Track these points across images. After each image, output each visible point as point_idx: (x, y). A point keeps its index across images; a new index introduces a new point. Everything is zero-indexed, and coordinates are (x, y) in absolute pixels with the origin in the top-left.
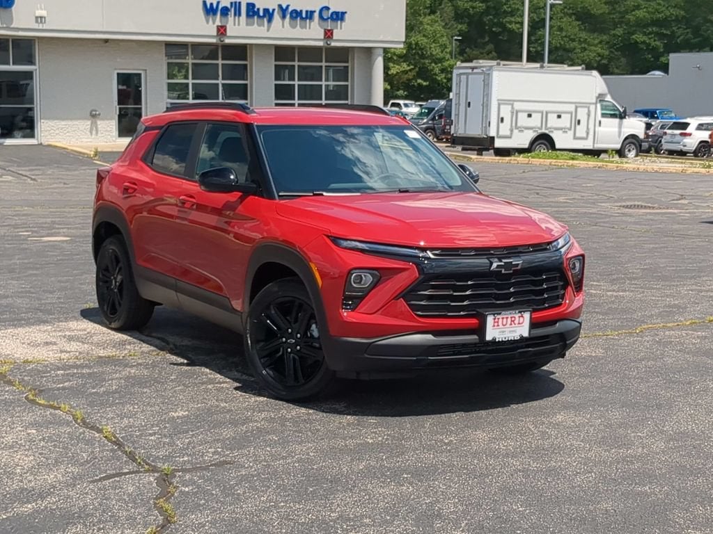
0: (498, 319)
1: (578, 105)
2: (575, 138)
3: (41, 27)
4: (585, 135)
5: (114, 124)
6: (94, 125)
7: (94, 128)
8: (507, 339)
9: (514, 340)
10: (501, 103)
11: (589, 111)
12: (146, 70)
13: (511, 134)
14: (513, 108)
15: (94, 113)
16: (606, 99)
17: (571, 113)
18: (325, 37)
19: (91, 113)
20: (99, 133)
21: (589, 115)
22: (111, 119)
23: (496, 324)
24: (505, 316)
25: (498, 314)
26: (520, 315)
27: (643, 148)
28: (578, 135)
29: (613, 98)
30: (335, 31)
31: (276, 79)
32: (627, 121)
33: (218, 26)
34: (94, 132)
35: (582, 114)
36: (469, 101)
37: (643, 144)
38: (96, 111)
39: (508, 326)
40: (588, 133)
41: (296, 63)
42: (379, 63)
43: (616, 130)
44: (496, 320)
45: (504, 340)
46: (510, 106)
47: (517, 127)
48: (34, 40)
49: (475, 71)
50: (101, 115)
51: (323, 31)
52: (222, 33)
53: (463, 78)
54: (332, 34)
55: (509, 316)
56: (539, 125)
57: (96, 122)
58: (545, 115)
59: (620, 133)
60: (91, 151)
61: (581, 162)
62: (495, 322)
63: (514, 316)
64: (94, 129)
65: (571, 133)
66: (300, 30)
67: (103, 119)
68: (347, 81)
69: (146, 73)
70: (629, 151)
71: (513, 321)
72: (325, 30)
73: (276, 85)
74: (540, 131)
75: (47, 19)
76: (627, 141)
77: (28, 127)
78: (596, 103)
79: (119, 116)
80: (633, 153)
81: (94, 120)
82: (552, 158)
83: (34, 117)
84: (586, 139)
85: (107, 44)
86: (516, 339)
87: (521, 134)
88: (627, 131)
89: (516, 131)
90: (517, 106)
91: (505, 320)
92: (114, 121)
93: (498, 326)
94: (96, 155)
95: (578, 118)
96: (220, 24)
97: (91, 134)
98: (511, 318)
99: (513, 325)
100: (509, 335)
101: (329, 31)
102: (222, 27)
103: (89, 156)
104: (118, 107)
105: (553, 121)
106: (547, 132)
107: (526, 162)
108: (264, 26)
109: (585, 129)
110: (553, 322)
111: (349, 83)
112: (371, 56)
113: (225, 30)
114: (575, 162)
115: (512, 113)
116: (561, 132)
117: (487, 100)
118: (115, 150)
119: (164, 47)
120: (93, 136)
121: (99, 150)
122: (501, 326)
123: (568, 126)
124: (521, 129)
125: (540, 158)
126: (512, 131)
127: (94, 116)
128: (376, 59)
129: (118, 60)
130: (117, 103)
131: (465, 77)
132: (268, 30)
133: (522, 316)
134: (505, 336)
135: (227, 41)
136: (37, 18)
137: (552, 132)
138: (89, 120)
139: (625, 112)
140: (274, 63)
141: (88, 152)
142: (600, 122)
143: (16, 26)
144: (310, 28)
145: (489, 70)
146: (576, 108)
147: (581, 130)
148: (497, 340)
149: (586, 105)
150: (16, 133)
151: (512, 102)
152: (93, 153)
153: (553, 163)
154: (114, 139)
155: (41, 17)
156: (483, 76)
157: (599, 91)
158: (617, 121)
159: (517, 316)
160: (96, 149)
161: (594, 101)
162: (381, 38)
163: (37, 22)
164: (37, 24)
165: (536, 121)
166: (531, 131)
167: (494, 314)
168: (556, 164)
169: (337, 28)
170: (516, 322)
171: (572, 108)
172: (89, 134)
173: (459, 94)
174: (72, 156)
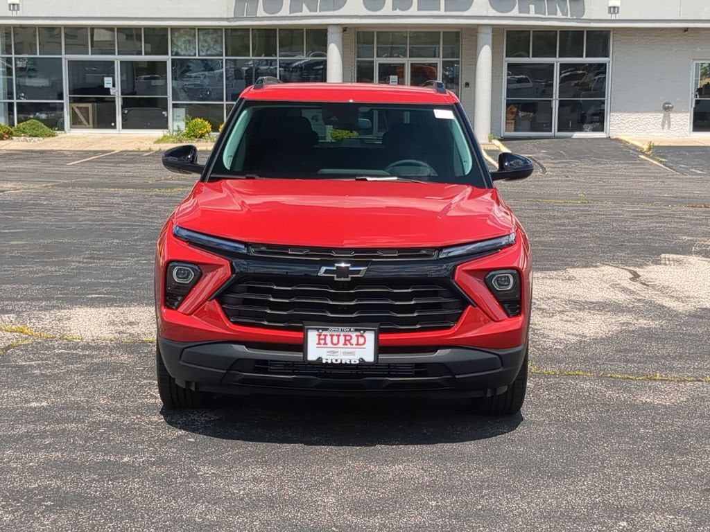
0: (325, 335)
3: (613, 17)
5: (689, 117)
6: (666, 118)
8: (339, 362)
9: (351, 364)
15: (667, 105)
19: (663, 106)
20: (671, 126)
22: (685, 112)
23: (322, 342)
24: (335, 333)
25: (323, 330)
26: (358, 333)
34: (666, 126)
38: (669, 104)
39: (341, 345)
44: (322, 337)
45: (334, 362)
48: (610, 31)
50: (675, 107)
55: (342, 334)
57: (669, 115)
60: (644, 145)
62: (319, 339)
63: (350, 333)
64: (666, 123)
67: (676, 112)
71: (349, 341)
75: (620, 9)
77: (597, 119)
79: (695, 109)
81: (666, 113)
83: (604, 110)
85: (686, 33)
86: (352, 362)
91: (335, 339)
92: (689, 114)
93: (325, 344)
94: (650, 150)
97: (663, 128)
98: (345, 336)
99: (349, 346)
100: (343, 357)
103: (641, 151)
104: (694, 99)
110: (433, 349)
120: (665, 131)
121: (655, 144)
122: (330, 344)
127: (667, 109)
129: (698, 49)
130: (693, 95)
133: (362, 336)
134: (337, 358)
136: (610, 8)
138: (660, 112)
141: (641, 146)
143: (587, 18)
148: (324, 361)
150: (585, 126)
152: (648, 147)
154: (687, 133)
155: (614, 7)
159: (354, 335)
160: (651, 143)
163: (610, 12)
164: (610, 15)
167: (318, 330)
170: (354, 341)
172: (661, 127)
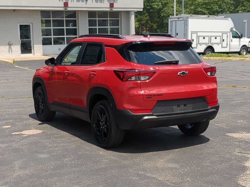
1: (223, 33)
2: (222, 47)
4: (226, 46)
6: (10, 48)
7: (10, 50)
10: (192, 33)
11: (227, 35)
12: (32, 23)
13: (197, 46)
14: (197, 35)
16: (233, 30)
17: (221, 37)
18: (110, 7)
19: (8, 43)
20: (13, 52)
21: (227, 37)
27: (248, 51)
28: (223, 46)
29: (236, 29)
30: (114, 4)
31: (89, 26)
32: (242, 39)
33: (64, 3)
34: (10, 52)
35: (225, 37)
36: (177, 32)
37: (248, 49)
38: (10, 42)
40: (227, 45)
41: (97, 19)
42: (133, 18)
43: (238, 43)
46: (196, 34)
47: (199, 44)
49: (180, 19)
50: (13, 44)
51: (109, 4)
52: (66, 6)
53: (174, 23)
54: (113, 5)
56: (208, 42)
58: (210, 37)
59: (240, 44)
60: (11, 61)
61: (233, 58)
65: (220, 45)
66: (100, 3)
67: (14, 46)
68: (118, 26)
69: (32, 25)
70: (243, 52)
72: (110, 3)
73: (89, 29)
74: (208, 45)
76: (242, 48)
78: (230, 32)
79: (21, 44)
80: (245, 53)
81: (10, 46)
82: (219, 57)
84: (226, 47)
85: (15, 12)
87: (201, 46)
88: (242, 44)
89: (199, 45)
90: (199, 34)
94: (14, 63)
95: (223, 39)
96: (65, 2)
97: (9, 53)
101: (112, 4)
102: (66, 3)
103: (11, 64)
104: (20, 40)
105: (213, 40)
106: (211, 45)
107: (208, 59)
108: (84, 2)
109: (226, 43)
111: (119, 27)
112: (129, 15)
113: (68, 4)
114: (230, 58)
115: (197, 37)
116: (217, 45)
117: (186, 32)
118: (22, 60)
119: (40, 13)
121: (15, 60)
123: (219, 42)
124: (201, 44)
125: (214, 57)
126: (197, 45)
127: (10, 45)
128: (131, 16)
129: (20, 19)
130: (20, 38)
131: (175, 22)
132: (86, 4)
135: (69, 9)
137: (213, 45)
138: (7, 46)
139: (242, 35)
140: (88, 19)
141: (10, 61)
142: (232, 40)
144: (104, 3)
145: (187, 18)
146: (222, 34)
147: (224, 44)
149: (226, 33)
151: (197, 32)
152: (12, 62)
153: (221, 59)
154: (19, 55)
156: (184, 21)
157: (231, 27)
158: (238, 39)
160: (14, 60)
161: (229, 31)
162: (134, 7)
165: (206, 40)
166: (205, 45)
168: (222, 59)
169: (115, 3)
171: (220, 34)
173: (172, 30)
174: (2, 63)
